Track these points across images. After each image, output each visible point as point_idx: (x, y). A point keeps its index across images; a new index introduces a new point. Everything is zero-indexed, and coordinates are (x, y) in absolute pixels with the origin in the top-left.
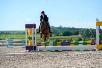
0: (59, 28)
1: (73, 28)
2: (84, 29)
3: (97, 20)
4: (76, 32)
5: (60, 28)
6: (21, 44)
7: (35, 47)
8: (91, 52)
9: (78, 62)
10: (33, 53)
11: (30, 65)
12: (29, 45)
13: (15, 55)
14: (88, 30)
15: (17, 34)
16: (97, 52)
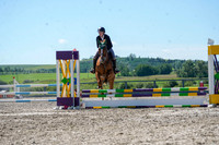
0: (128, 59)
1: (159, 60)
2: (182, 61)
3: (210, 41)
4: (166, 67)
5: (131, 59)
6: (46, 93)
7: (77, 100)
8: (197, 110)
9: (170, 131)
10: (72, 113)
11: (66, 137)
12: (64, 96)
13: (33, 117)
14: (190, 63)
15: (38, 72)
16: (210, 110)
